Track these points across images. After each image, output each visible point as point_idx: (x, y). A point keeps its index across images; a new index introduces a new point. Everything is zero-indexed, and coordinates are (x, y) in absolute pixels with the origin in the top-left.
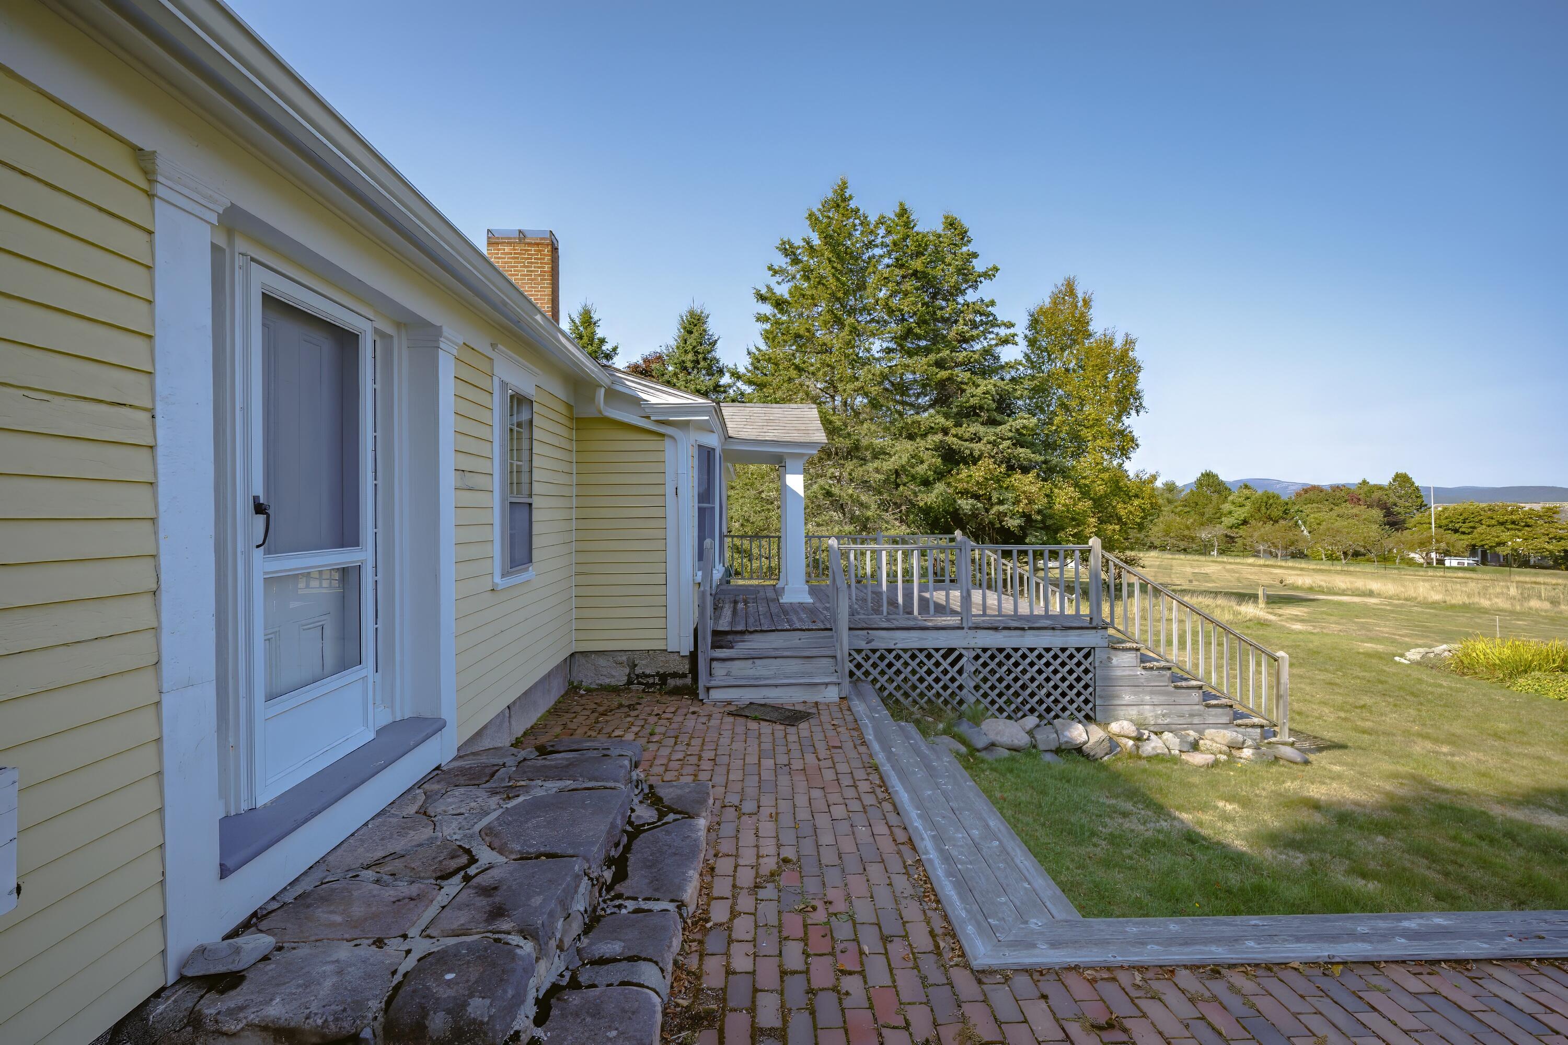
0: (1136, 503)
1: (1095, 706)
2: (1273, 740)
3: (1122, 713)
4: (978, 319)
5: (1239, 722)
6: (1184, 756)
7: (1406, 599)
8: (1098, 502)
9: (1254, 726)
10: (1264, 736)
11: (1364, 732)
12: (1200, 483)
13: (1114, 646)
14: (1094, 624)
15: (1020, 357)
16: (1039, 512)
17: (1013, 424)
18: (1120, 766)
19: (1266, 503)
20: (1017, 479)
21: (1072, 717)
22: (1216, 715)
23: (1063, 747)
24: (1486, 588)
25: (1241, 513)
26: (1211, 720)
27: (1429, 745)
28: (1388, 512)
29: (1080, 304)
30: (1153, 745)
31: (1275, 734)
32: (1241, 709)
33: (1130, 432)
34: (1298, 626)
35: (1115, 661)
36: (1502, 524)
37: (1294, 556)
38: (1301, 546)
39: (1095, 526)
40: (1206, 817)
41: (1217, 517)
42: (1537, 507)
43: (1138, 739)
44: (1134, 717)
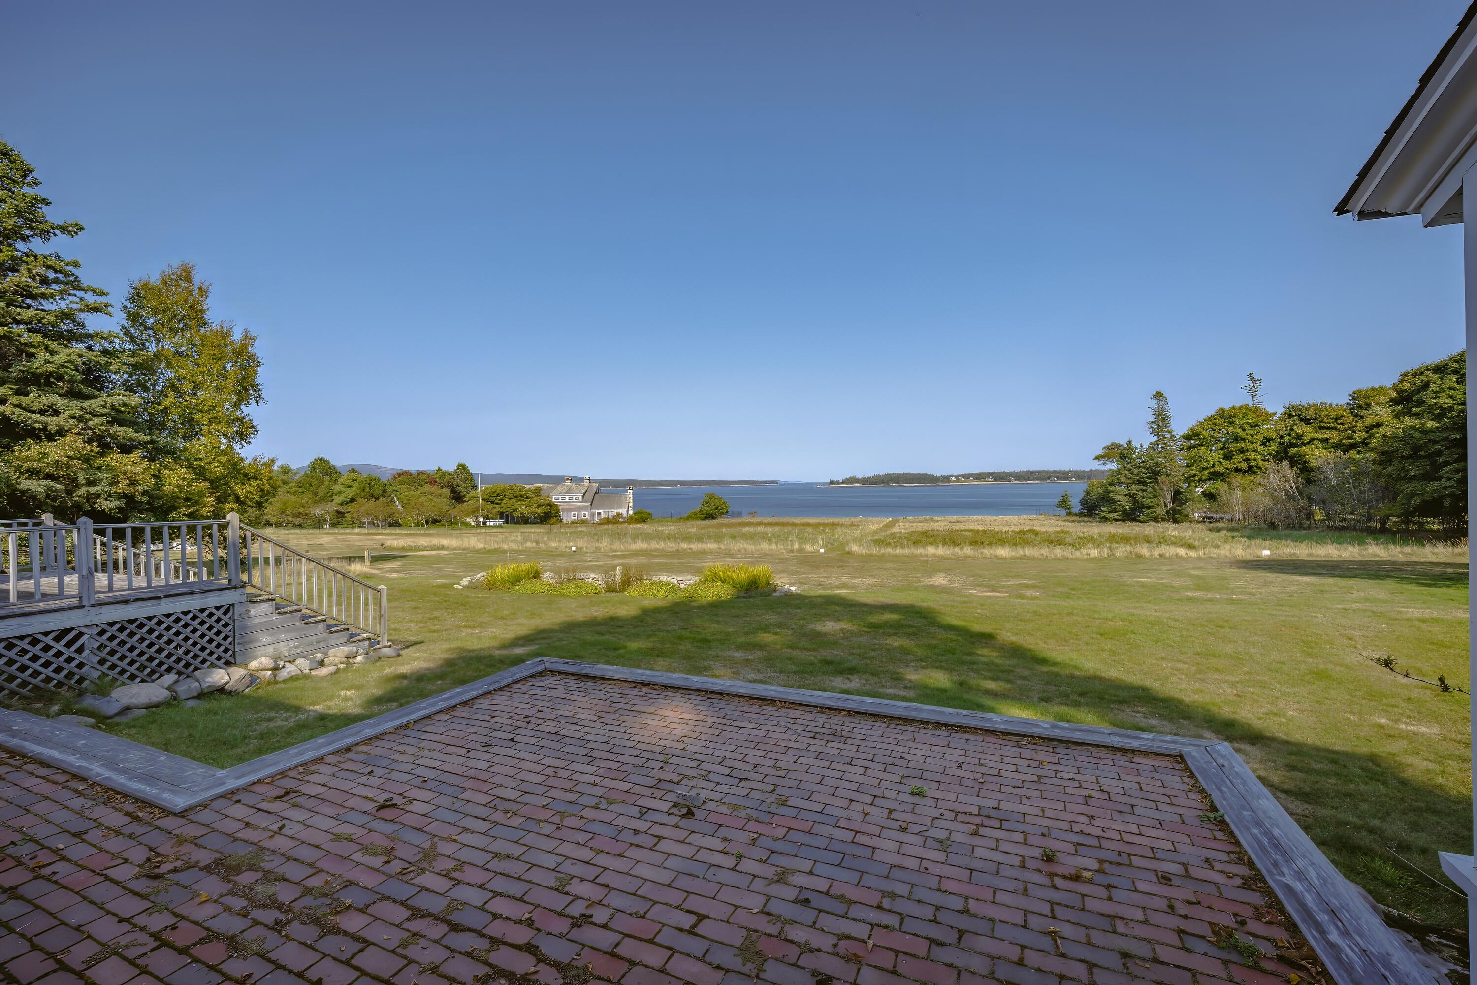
0: (255, 483)
1: (234, 652)
2: (377, 646)
3: (260, 653)
4: (51, 275)
5: (354, 639)
6: (313, 673)
7: (464, 549)
8: (214, 484)
9: (364, 640)
10: (371, 645)
11: (434, 632)
12: (313, 467)
13: (253, 600)
14: (233, 584)
15: (117, 330)
16: (145, 493)
17: (108, 399)
18: (261, 693)
19: (370, 484)
20: (114, 458)
21: (212, 666)
22: (337, 638)
23: (206, 691)
24: (506, 538)
25: (349, 493)
26: (332, 642)
27: (470, 631)
28: (454, 491)
29: (196, 292)
30: (288, 670)
31: (378, 642)
32: (353, 630)
33: (249, 420)
34: (394, 575)
35: (253, 612)
36: (516, 497)
37: (391, 525)
38: (396, 517)
39: (212, 506)
40: (332, 704)
41: (329, 496)
42: (531, 487)
43: (276, 669)
44: (271, 654)
